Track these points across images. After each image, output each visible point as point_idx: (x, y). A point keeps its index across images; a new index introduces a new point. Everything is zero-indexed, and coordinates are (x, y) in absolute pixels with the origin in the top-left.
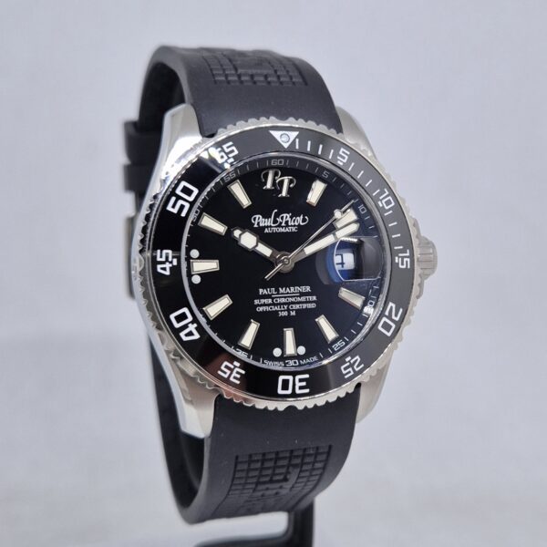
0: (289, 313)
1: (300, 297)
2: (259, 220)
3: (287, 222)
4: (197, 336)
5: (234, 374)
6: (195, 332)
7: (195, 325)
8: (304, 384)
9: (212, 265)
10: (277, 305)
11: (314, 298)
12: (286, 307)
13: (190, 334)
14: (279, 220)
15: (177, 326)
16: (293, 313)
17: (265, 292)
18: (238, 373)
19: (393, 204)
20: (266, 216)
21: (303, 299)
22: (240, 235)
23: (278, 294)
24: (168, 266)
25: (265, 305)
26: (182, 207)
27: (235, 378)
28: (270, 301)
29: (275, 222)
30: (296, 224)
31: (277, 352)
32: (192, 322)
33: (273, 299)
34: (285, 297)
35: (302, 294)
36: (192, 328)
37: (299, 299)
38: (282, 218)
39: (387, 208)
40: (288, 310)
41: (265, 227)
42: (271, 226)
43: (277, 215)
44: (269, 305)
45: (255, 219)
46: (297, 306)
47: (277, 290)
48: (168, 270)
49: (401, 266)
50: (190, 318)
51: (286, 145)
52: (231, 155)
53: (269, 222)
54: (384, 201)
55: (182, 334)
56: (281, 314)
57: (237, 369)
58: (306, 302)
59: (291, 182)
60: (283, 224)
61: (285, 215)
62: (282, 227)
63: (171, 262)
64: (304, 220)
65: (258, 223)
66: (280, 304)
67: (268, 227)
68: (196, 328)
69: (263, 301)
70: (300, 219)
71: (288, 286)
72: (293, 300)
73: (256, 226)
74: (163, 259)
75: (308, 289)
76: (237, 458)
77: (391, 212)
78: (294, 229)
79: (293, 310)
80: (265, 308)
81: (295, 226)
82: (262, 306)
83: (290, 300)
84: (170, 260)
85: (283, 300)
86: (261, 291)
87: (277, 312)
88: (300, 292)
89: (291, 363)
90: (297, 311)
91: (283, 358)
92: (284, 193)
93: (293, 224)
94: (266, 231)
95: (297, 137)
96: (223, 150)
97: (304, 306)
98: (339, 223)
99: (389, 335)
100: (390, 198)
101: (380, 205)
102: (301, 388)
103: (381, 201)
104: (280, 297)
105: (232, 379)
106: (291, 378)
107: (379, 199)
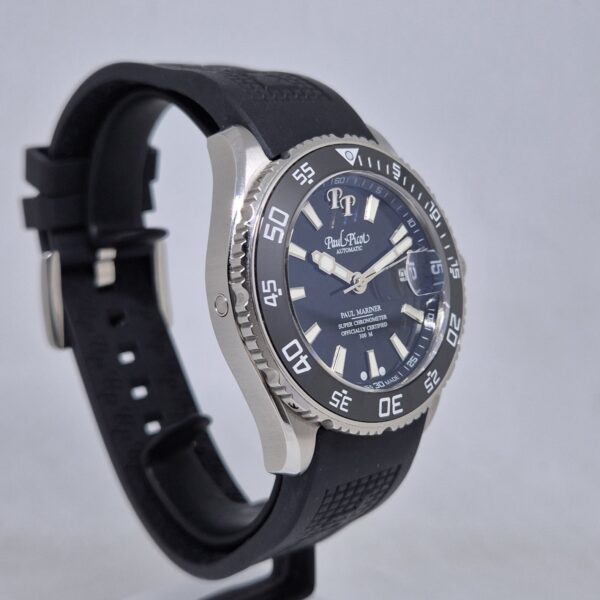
0: (367, 335)
1: (374, 316)
2: (332, 242)
3: (353, 242)
4: (308, 368)
5: (343, 403)
6: (306, 364)
7: (306, 356)
8: (399, 404)
9: (301, 293)
10: (357, 327)
11: (385, 317)
12: (364, 329)
13: (302, 366)
14: (347, 240)
15: (289, 359)
16: (371, 334)
17: (346, 315)
18: (346, 401)
19: (439, 216)
20: (336, 237)
21: (376, 319)
22: (319, 259)
23: (356, 316)
24: (274, 297)
25: (347, 329)
26: (278, 233)
27: (344, 406)
28: (351, 324)
29: (344, 242)
30: (361, 243)
31: (364, 376)
32: (303, 354)
33: (353, 321)
34: (362, 319)
35: (376, 314)
36: (303, 359)
37: (374, 319)
38: (349, 238)
39: (436, 220)
40: (367, 332)
41: (336, 248)
42: (341, 247)
43: (344, 236)
44: (350, 328)
45: (327, 241)
46: (373, 327)
47: (355, 313)
48: (275, 301)
49: (454, 277)
50: (301, 350)
51: (352, 163)
52: (309, 176)
53: (339, 243)
54: (433, 214)
55: (295, 368)
56: (362, 336)
57: (345, 398)
58: (379, 322)
59: (352, 200)
60: (351, 244)
61: (350, 235)
62: (350, 247)
63: (277, 293)
64: (366, 239)
65: (331, 245)
66: (360, 326)
67: (338, 248)
68: (307, 360)
69: (345, 325)
70: (363, 237)
71: (363, 307)
72: (369, 320)
73: (329, 247)
74: (269, 291)
75: (379, 308)
76: (327, 491)
77: (440, 224)
78: (360, 248)
79: (370, 331)
80: (348, 332)
81: (360, 245)
82: (345, 330)
83: (367, 321)
84: (275, 290)
85: (361, 322)
86: (342, 314)
87: (358, 334)
88: (373, 313)
89: (378, 384)
90: (373, 331)
91: (370, 381)
92: (348, 213)
93: (358, 243)
94: (338, 252)
95: (359, 154)
96: (301, 172)
97: (379, 326)
98: (395, 239)
99: (454, 345)
100: (436, 211)
101: (432, 218)
102: (396, 408)
103: (431, 214)
104: (358, 319)
105: (341, 408)
106: (388, 400)
107: (430, 212)
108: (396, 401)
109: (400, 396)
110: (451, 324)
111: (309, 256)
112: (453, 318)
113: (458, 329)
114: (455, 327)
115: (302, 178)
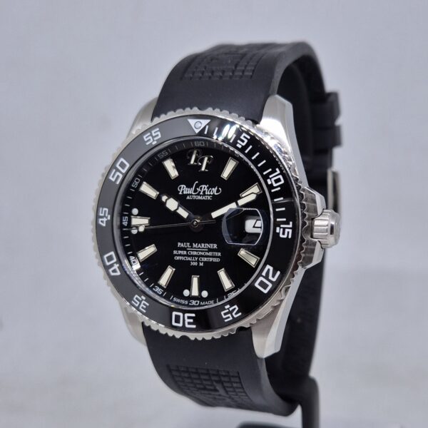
0: (199, 264)
1: (208, 252)
2: (183, 189)
3: (204, 192)
4: (118, 273)
5: (142, 305)
6: (118, 270)
8: (191, 321)
9: (144, 221)
10: (190, 256)
11: (219, 254)
12: (196, 259)
13: (115, 271)
14: (199, 189)
16: (201, 264)
17: (182, 245)
19: (282, 182)
20: (189, 186)
21: (210, 254)
22: (166, 200)
23: (192, 248)
25: (180, 255)
26: (118, 177)
27: (143, 307)
28: (185, 253)
31: (186, 293)
33: (187, 251)
34: (197, 251)
35: (210, 250)
37: (207, 254)
38: (201, 188)
39: (275, 185)
40: (198, 261)
41: (187, 195)
42: (192, 195)
43: (197, 186)
44: (184, 256)
45: (180, 188)
46: (205, 259)
47: (191, 245)
48: (105, 222)
49: (281, 236)
50: (115, 260)
51: (197, 131)
52: (155, 139)
53: (190, 191)
54: (273, 180)
56: (192, 264)
58: (213, 257)
59: (209, 159)
60: (201, 193)
61: (203, 186)
62: (200, 195)
64: (218, 191)
65: (183, 191)
66: (192, 256)
67: (189, 195)
68: (119, 267)
69: (180, 252)
70: (215, 190)
71: (200, 242)
72: (203, 254)
73: (180, 193)
77: (279, 188)
78: (209, 198)
79: (201, 262)
80: (181, 258)
81: (210, 195)
82: (179, 255)
83: (200, 253)
84: (106, 215)
85: (195, 253)
86: (179, 244)
87: (189, 261)
88: (208, 249)
89: (194, 302)
90: (205, 262)
91: (190, 298)
93: (209, 193)
94: (188, 198)
95: (208, 124)
97: (211, 259)
99: (266, 291)
100: (280, 177)
101: (269, 182)
102: (189, 323)
103: (271, 179)
104: (192, 251)
105: (140, 308)
106: (181, 314)
107: (269, 178)
108: (189, 318)
109: (194, 315)
110: (264, 274)
111: (159, 197)
112: (269, 270)
113: (274, 280)
114: (270, 278)
115: (149, 140)
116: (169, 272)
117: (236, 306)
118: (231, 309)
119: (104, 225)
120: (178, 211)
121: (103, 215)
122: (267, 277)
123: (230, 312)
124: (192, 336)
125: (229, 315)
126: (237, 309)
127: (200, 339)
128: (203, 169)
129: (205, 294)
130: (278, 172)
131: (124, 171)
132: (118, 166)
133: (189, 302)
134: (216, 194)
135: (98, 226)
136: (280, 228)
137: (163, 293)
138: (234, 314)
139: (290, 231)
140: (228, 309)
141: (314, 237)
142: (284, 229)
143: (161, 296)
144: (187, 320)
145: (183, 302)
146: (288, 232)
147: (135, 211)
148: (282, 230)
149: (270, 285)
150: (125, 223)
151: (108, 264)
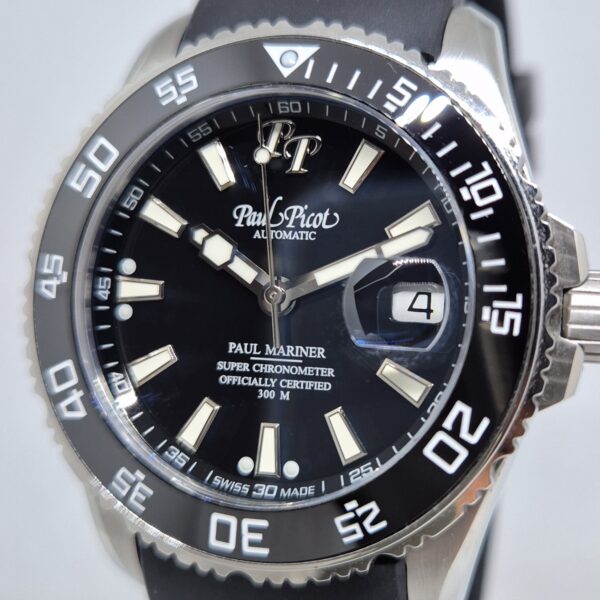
0: (278, 395)
1: (303, 366)
2: (247, 215)
3: (297, 222)
4: (81, 413)
5: (136, 493)
6: (80, 405)
7: (81, 393)
8: (258, 537)
9: (150, 289)
10: (258, 375)
11: (331, 372)
12: (273, 382)
13: (73, 407)
14: (283, 216)
15: (56, 389)
16: (285, 396)
17: (239, 348)
18: (141, 491)
19: (498, 195)
20: (261, 207)
21: (308, 371)
22: (204, 240)
23: (262, 355)
24: (54, 283)
25: (234, 373)
26: (92, 181)
27: (137, 499)
28: (246, 367)
29: (276, 218)
30: (315, 226)
31: (245, 465)
32: (77, 388)
33: (252, 363)
34: (274, 363)
35: (307, 362)
36: (76, 396)
37: (299, 370)
38: (290, 213)
39: (480, 202)
40: (277, 389)
41: (256, 228)
43: (280, 207)
44: (242, 374)
45: (239, 212)
46: (295, 384)
47: (261, 348)
48: (54, 289)
49: (494, 329)
50: (74, 380)
51: (286, 72)
52: (184, 91)
54: (475, 190)
56: (262, 394)
57: (140, 485)
58: (313, 378)
60: (290, 225)
61: (295, 208)
62: (288, 230)
63: (59, 278)
64: (331, 220)
65: (245, 220)
66: (264, 375)
67: (260, 228)
68: (82, 398)
69: (233, 365)
70: (323, 217)
71: (283, 342)
72: (289, 370)
73: (239, 224)
75: (321, 352)
77: (490, 212)
78: (309, 236)
79: (285, 390)
80: (235, 379)
81: (311, 229)
82: (230, 374)
83: (283, 369)
84: (59, 273)
85: (270, 369)
86: (232, 345)
87: (255, 389)
88: (304, 358)
89: (263, 490)
90: (293, 392)
93: (308, 226)
94: (257, 235)
95: (314, 56)
96: (175, 83)
97: (309, 385)
98: (395, 230)
99: (451, 469)
100: (494, 182)
101: (466, 196)
102: (252, 544)
103: (469, 187)
104: (264, 362)
105: (132, 499)
106: (232, 520)
107: (465, 185)
108: (252, 530)
109: (264, 523)
110: (448, 424)
111: (185, 233)
112: (460, 415)
113: (474, 439)
114: (464, 434)
115: (170, 93)
116: (205, 412)
117: (373, 505)
118: (360, 512)
119: (52, 295)
120: (232, 267)
121: (50, 271)
122: (455, 433)
123: (359, 520)
124: (258, 574)
125: (356, 527)
126: (376, 511)
127: (278, 582)
128: (296, 166)
129: (292, 469)
130: (488, 170)
131: (105, 167)
132: (91, 156)
133: (251, 489)
134: (325, 226)
135: (37, 299)
136: (493, 309)
137: (188, 465)
138: (367, 523)
139: (518, 317)
140: (353, 511)
141: (569, 334)
142: (502, 312)
143: (184, 470)
144: (247, 537)
145: (237, 487)
146: (512, 322)
147: (128, 265)
148: (496, 314)
149: (463, 454)
150: (103, 294)
151: (58, 389)
